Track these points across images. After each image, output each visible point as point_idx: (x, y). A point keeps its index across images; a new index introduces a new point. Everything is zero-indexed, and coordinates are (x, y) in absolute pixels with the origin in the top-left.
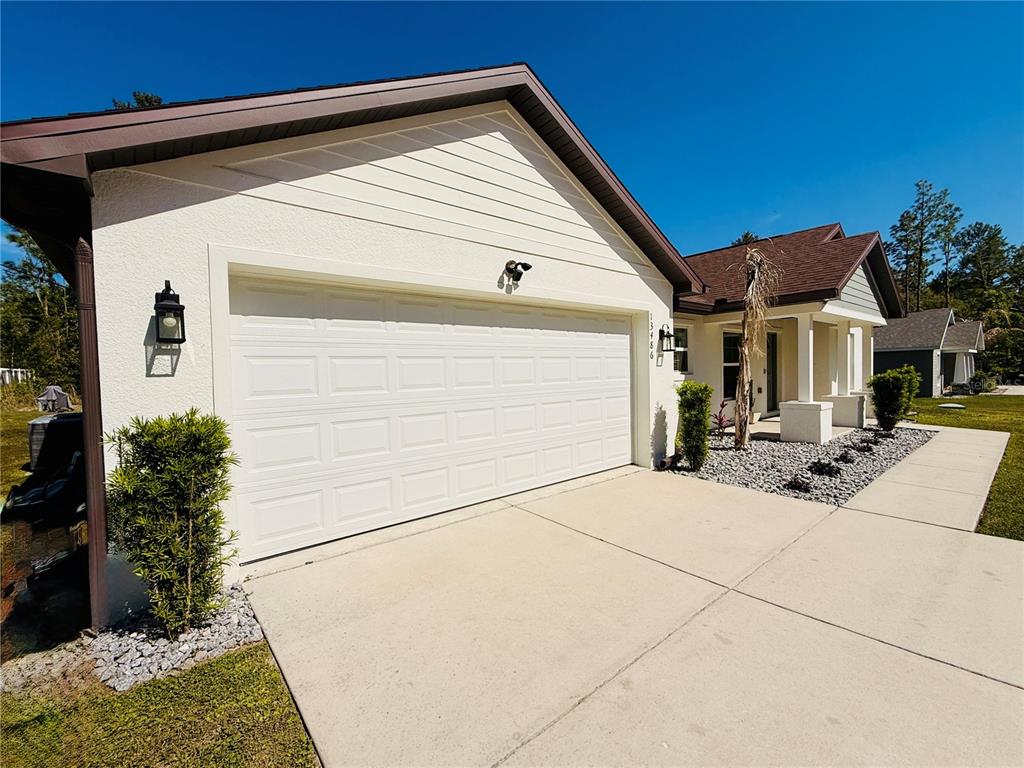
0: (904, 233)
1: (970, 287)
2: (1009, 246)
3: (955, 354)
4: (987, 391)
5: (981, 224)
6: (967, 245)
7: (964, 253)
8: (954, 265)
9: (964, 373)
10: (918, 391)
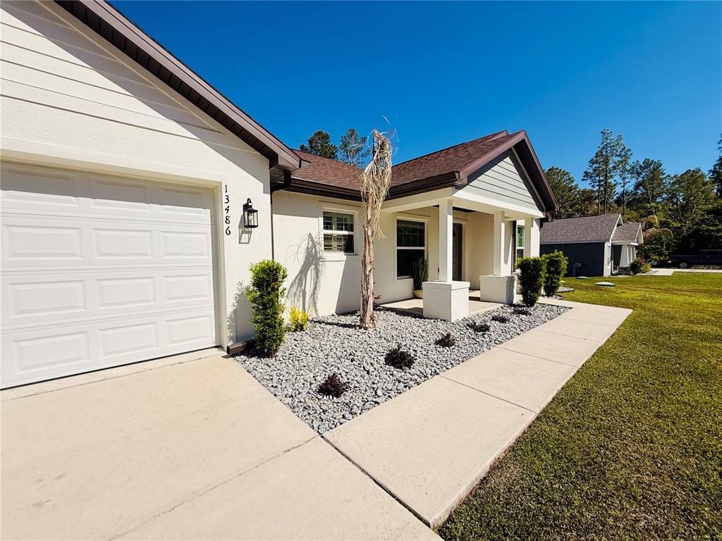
0: (597, 165)
1: (641, 203)
2: (666, 175)
3: (621, 246)
4: (643, 273)
5: (648, 160)
6: (639, 174)
7: (637, 179)
8: (630, 187)
9: (627, 259)
10: (566, 272)
